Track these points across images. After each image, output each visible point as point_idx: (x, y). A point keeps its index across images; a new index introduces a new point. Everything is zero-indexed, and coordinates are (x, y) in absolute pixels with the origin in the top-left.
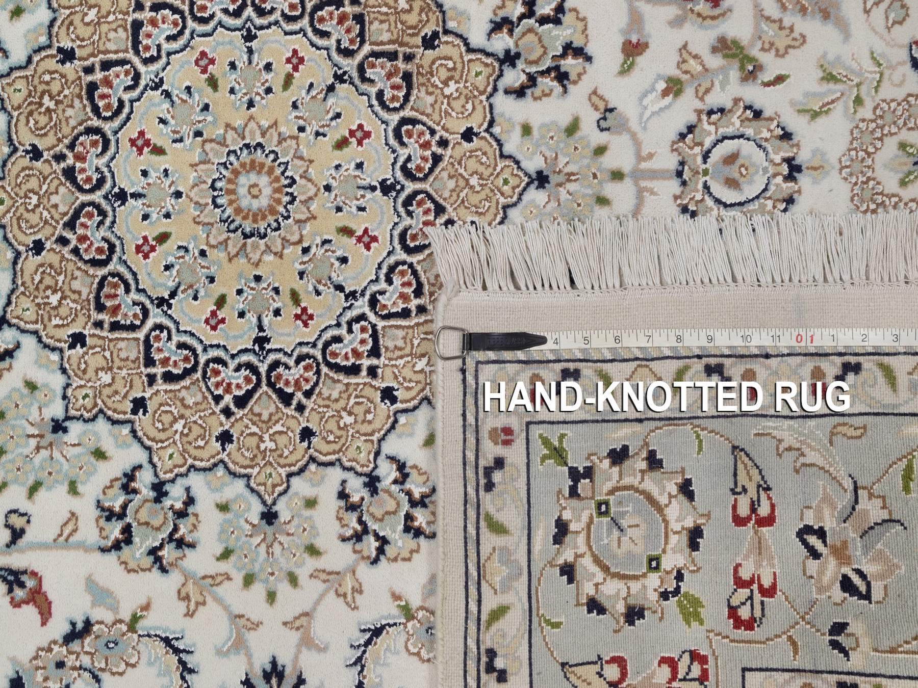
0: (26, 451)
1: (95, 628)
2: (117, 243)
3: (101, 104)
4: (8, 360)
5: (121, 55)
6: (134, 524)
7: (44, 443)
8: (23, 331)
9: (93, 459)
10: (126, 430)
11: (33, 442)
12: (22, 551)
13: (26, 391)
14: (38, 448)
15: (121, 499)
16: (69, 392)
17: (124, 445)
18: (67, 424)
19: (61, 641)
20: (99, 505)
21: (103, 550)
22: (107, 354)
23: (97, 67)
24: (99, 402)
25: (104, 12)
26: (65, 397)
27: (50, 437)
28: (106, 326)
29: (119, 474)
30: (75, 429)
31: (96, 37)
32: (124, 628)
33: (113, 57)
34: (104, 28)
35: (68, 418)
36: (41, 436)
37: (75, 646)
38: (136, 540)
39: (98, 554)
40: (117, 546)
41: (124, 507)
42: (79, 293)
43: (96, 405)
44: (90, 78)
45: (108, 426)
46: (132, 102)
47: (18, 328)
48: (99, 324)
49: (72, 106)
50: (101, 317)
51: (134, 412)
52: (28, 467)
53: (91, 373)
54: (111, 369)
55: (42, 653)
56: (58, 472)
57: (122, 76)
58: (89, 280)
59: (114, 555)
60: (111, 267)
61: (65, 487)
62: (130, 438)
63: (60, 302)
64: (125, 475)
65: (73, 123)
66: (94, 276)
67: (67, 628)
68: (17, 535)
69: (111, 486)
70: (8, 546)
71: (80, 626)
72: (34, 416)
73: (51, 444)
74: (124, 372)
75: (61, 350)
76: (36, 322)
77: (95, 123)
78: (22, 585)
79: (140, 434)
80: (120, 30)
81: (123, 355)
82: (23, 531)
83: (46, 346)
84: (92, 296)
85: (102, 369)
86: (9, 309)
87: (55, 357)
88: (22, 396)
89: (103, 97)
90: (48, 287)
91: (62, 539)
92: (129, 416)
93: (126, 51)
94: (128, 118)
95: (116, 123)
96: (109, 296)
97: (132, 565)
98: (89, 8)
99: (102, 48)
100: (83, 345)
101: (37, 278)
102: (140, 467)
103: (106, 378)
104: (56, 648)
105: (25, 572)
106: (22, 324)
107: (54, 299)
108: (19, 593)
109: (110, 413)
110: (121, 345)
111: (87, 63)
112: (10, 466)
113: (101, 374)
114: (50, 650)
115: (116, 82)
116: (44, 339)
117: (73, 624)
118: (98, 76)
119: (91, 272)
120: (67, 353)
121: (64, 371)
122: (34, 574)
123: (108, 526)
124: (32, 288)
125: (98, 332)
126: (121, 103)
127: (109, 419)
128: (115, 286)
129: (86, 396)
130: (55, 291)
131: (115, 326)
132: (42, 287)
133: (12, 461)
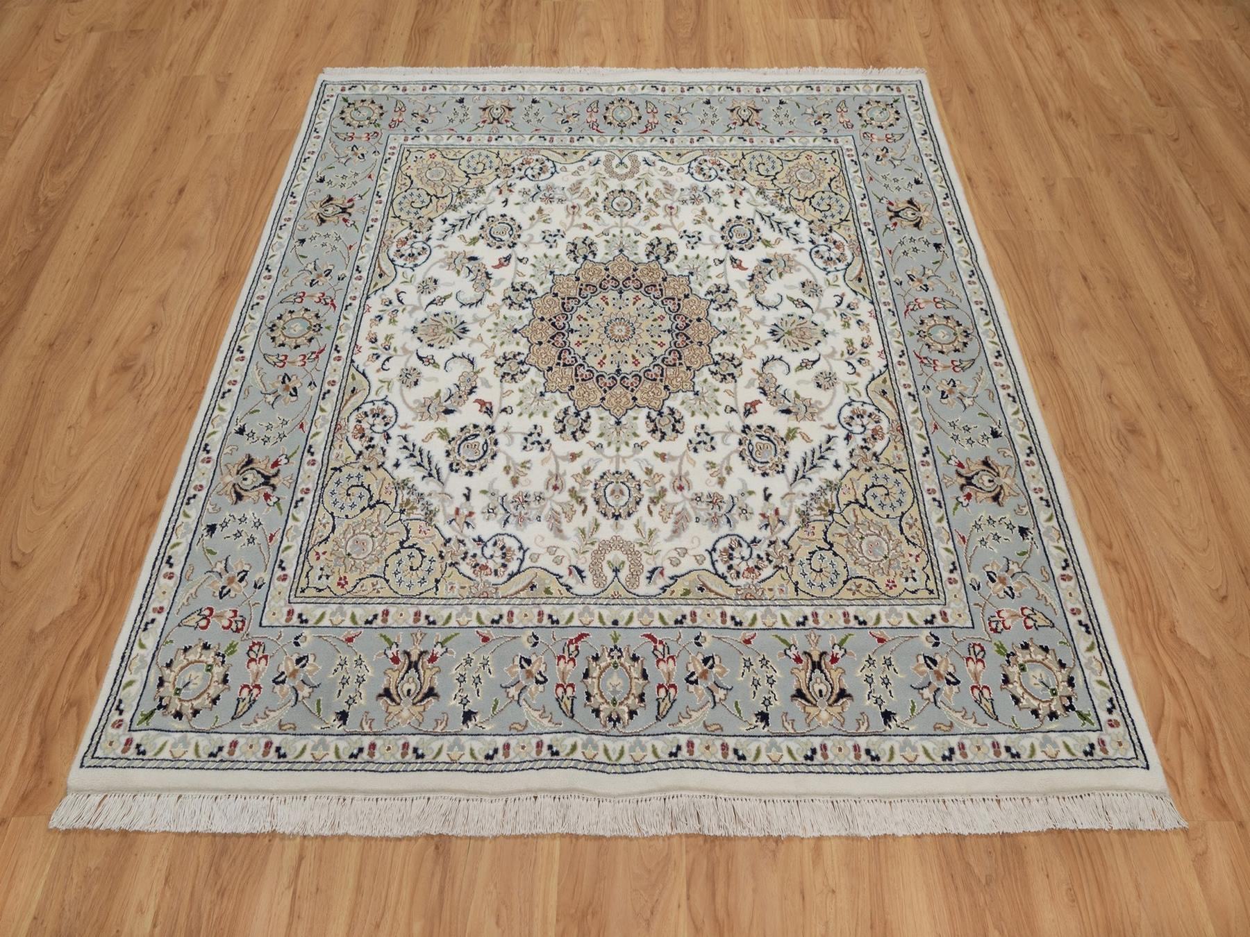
0: (705, 405)
1: (762, 386)
2: (634, 373)
3: (588, 377)
4: (674, 410)
5: (574, 370)
6: (727, 372)
7: (702, 400)
9: (707, 384)
11: (702, 403)
12: (738, 408)
13: (685, 404)
14: (704, 401)
15: (719, 375)
16: (684, 390)
17: (702, 374)
18: (695, 391)
19: (767, 397)
21: (736, 382)
22: (671, 378)
23: (576, 378)
26: (686, 392)
27: (700, 397)
28: (661, 378)
29: (711, 375)
30: (697, 389)
31: (567, 378)
32: (761, 377)
33: (574, 373)
34: (564, 375)
35: (693, 391)
37: (768, 392)
40: (734, 378)
41: (721, 375)
42: (650, 386)
43: (689, 382)
44: (580, 381)
45: (695, 378)
46: (589, 367)
47: (663, 406)
48: (661, 380)
50: (658, 380)
51: (691, 370)
52: (711, 405)
53: (678, 383)
54: (676, 377)
55: (772, 403)
56: (711, 395)
57: (580, 370)
58: (646, 383)
59: (737, 379)
60: (642, 376)
61: (716, 393)
65: (594, 387)
66: (645, 381)
67: (762, 395)
68: (733, 410)
69: (715, 378)
70: (737, 413)
71: (761, 391)
72: (693, 402)
73: (703, 397)
75: (670, 393)
76: (660, 400)
77: (594, 379)
78: (749, 409)
79: (698, 368)
80: (566, 370)
81: (671, 373)
82: (732, 407)
83: (668, 398)
84: (651, 382)
86: (656, 409)
87: (672, 394)
88: (686, 406)
89: (586, 377)
91: (734, 395)
93: (572, 368)
94: (594, 368)
95: (595, 372)
96: (652, 376)
97: (740, 374)
99: (570, 377)
100: (668, 386)
101: (645, 399)
104: (770, 399)
105: (745, 408)
106: (661, 404)
108: (752, 410)
109: (691, 377)
110: (668, 374)
111: (575, 381)
112: (710, 410)
114: (770, 401)
115: (582, 372)
116: (666, 398)
118: (579, 378)
119: (643, 382)
120: (671, 391)
121: (677, 392)
122: (746, 404)
123: (728, 380)
124: (648, 401)
125: (664, 381)
126: (589, 370)
127: (693, 378)
128: (648, 374)
129: (686, 385)
131: (662, 375)
133: (708, 410)
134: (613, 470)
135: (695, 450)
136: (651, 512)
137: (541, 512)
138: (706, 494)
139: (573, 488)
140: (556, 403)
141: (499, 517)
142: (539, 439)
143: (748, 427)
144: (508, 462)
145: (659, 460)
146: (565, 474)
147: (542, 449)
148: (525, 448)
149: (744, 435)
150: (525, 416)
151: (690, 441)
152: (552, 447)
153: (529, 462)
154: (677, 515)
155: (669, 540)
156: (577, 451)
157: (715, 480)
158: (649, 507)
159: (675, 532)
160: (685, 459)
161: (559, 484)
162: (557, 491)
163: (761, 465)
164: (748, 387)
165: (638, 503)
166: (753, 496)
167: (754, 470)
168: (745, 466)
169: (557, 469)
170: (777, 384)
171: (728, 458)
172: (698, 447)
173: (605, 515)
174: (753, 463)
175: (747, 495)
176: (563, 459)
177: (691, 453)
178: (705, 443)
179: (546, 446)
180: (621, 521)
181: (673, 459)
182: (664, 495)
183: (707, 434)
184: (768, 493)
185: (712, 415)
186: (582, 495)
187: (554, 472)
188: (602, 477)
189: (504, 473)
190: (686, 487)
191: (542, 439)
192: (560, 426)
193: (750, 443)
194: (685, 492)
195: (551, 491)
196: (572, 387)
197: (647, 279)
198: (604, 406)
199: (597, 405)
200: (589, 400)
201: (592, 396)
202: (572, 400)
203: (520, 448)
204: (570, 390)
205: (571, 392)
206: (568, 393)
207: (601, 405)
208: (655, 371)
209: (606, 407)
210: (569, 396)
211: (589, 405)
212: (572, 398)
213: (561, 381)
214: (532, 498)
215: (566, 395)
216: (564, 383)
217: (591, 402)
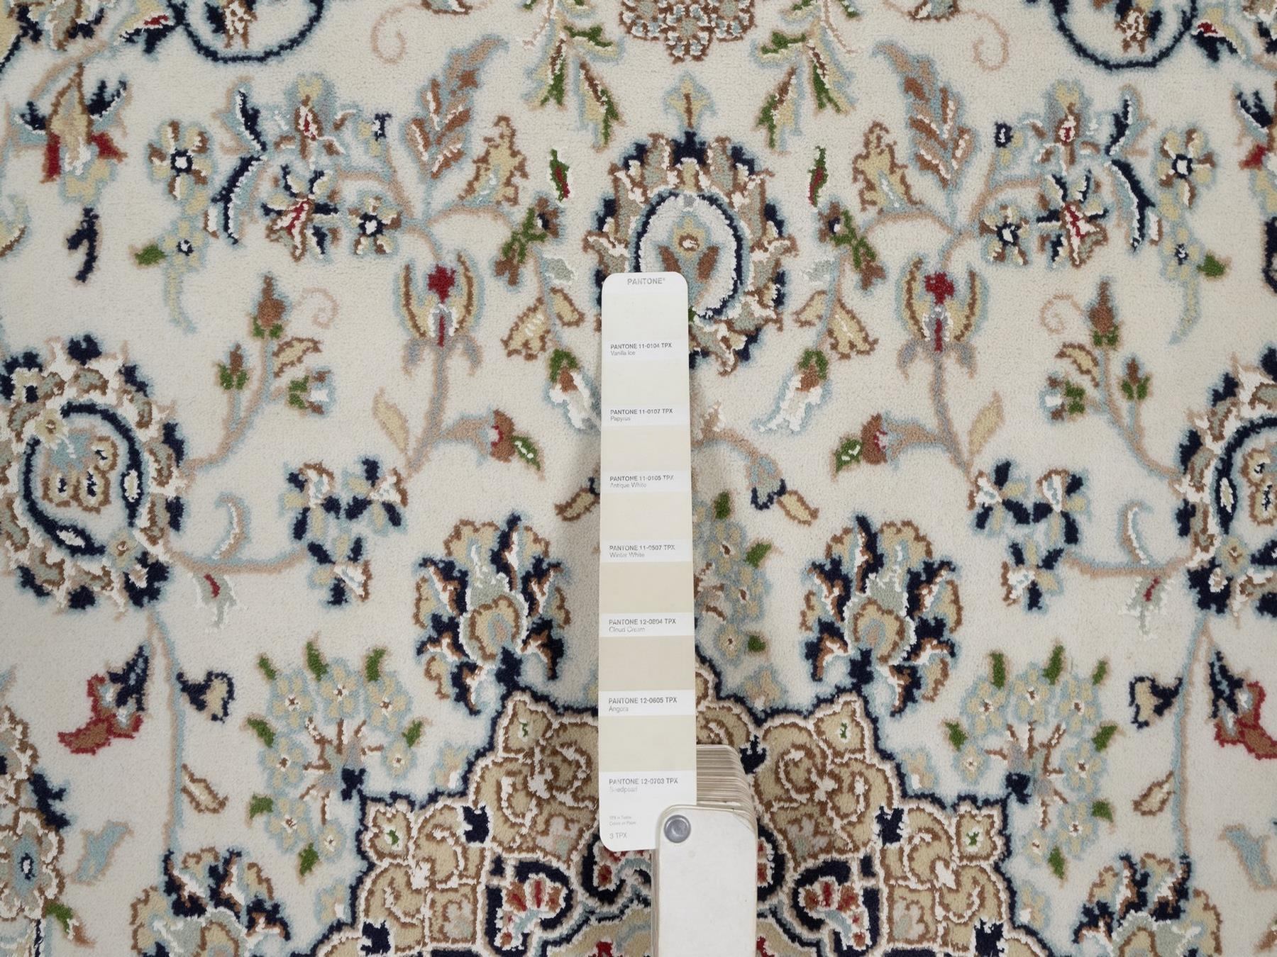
0: (318, 717)
1: (52, 837)
2: (614, 909)
3: (817, 887)
4: (452, 691)
5: (885, 929)
6: (202, 921)
7: (330, 751)
8: (494, 722)
9: (301, 846)
10: (342, 913)
11: (330, 732)
12: (172, 703)
13: (406, 724)
14: (322, 741)
15: (241, 899)
16: (402, 806)
17: (320, 908)
18: (356, 799)
19: (37, 769)
20: (235, 855)
21: (167, 859)
22: (454, 883)
23: (870, 883)
24: (386, 863)
25: (949, 898)
26: (395, 796)
27: (337, 765)
28: (495, 882)
29: (279, 896)
30: (345, 813)
31: (913, 883)
32: (51, 893)
33: (883, 915)
34: (926, 900)
35: (364, 800)
36: (339, 749)
37: (28, 797)
38: (180, 923)
39: (160, 851)
40: (173, 886)
41: (229, 903)
42: (545, 832)
43: (381, 855)
44: (855, 867)
45: (350, 880)
46: (817, 944)
47: (499, 714)
48: (498, 869)
49: (816, 832)
50: (509, 871)
51: (368, 930)
52: (295, 722)
53: (428, 848)
54: (432, 887)
55: (18, 733)
56: (285, 778)
57: (855, 929)
58: (563, 851)
59: (161, 879)
60: (581, 895)
61: (262, 791)
62: (329, 920)
63: (532, 795)
64: (276, 907)
65: (793, 831)
66: (568, 861)
67: (54, 783)
68: (195, 693)
69: (260, 880)
70: (180, 676)
71: (58, 806)
72: (371, 737)
73: (326, 766)
74: (426, 912)
75: (463, 794)
76: (507, 749)
77: (791, 876)
78: (121, 700)
79: (336, 938)
80: (920, 929)
81: (452, 911)
82: (200, 705)
83: (471, 765)
84: (539, 856)
85: (433, 871)
86: (526, 697)
87: (454, 783)
88: (399, 715)
89: (827, 891)
90: (556, 771)
91: (186, 781)
92: (362, 919)
93: (891, 938)
94: (794, 937)
95: (788, 915)
96: (538, 887)
97: (144, 912)
98: (957, 874)
99: (898, 893)
100: (470, 836)
101: (570, 754)
102: (287, 936)
103: (419, 880)
104: (25, 759)
105: (140, 707)
106: (504, 722)
107: (538, 784)
108: (109, 694)
109: (368, 883)
110: (467, 908)
111: (877, 867)
112: (298, 685)
113: (426, 867)
114: (24, 746)
115: (847, 916)
116: (482, 763)
117: (59, 795)
118: (858, 884)
119: (576, 857)
120: (459, 805)
121: (433, 798)
122: (136, 724)
123: (202, 870)
124: (556, 742)
125: (488, 866)
126: (815, 925)
127: (360, 881)
128: (553, 902)
129: (395, 839)
130: (550, 786)
131: (494, 897)
132: (557, 761)
133: (305, 692)
134: (709, 369)
135: (372, 470)
136: (559, 172)
137: (993, 168)
138: (340, 250)
139: (866, 284)
140: (957, 736)
141: (1149, 141)
142: (1019, 533)
143: (137, 596)
144: (1135, 415)
145: (522, 425)
146: (905, 356)
147: (1002, 474)
148: (1074, 484)
149: (158, 553)
150: (1080, 663)
151: (394, 517)
152: (965, 488)
153: (1057, 415)
154: (458, 156)
155: (490, 44)
156: (863, 472)
157: (297, 324)
158: (564, 192)
159: (469, 80)
160: (417, 426)
161: (925, 306)
162: (931, 268)
163: (96, 397)
164: (118, 832)
165: (611, 207)
166: (141, 243)
167: (129, 373)
168: (161, 392)
169: (937, 389)
171: (236, 429)
172: (362, 489)
173: (737, 155)
174: (129, 413)
175: (168, 246)
176: (915, 435)
177: (390, 459)
178: (331, 505)
179: (989, 495)
180: (673, 130)
181: (464, 430)
182: (508, 249)
183: (320, 553)
184: (80, 255)
185: (290, 658)
186: (829, 252)
187: (950, 362)
188: (753, 337)
189: (1148, 366)
190: (420, 282)
191: (1005, 528)
192: (934, 601)
193: (132, 509)
194: (424, 267)
195: (957, 273)
196: (890, 830)
197: (808, 826)
198: (745, 717)
199: (778, 721)
200: (810, 754)
201: (799, 775)
202: (886, 756)
203: (1095, 489)
204: (898, 814)
205: (890, 799)
206: (904, 795)
207: (758, 722)
208: (523, 923)
209: (737, 709)
210: (901, 776)
211: (810, 725)
212: (888, 767)
213: (940, 866)
214: (1031, 235)
215: (915, 784)
216: (924, 857)
217: (802, 738)
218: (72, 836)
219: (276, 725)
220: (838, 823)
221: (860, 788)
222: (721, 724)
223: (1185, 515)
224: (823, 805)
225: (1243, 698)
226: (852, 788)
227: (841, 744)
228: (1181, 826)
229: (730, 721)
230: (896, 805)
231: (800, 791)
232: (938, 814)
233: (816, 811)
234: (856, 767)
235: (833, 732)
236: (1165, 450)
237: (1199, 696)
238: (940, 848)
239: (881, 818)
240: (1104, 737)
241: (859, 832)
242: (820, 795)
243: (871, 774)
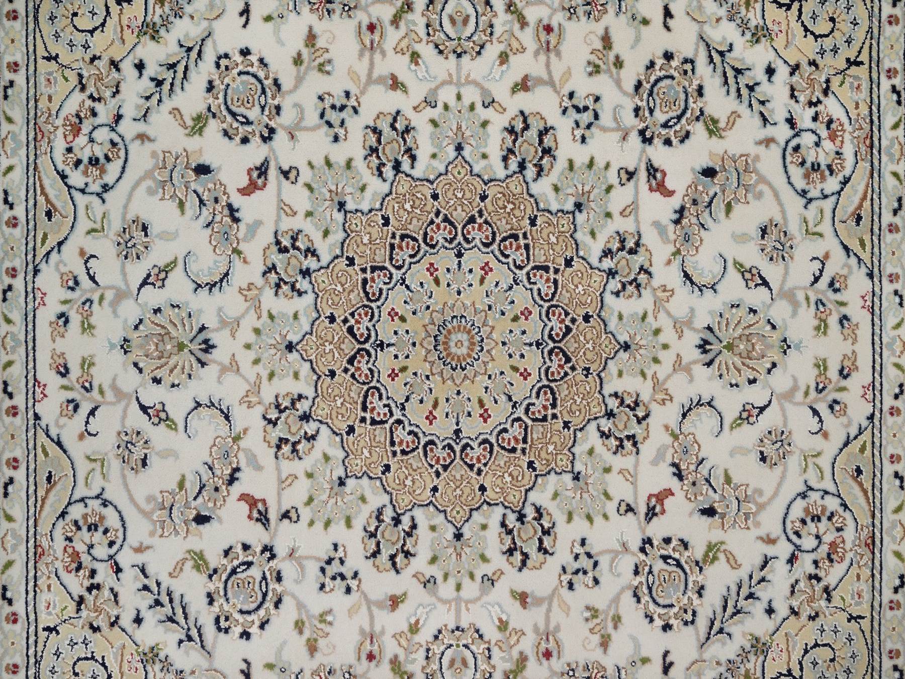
0: (329, 183)
1: (235, 225)
2: (435, 251)
3: (507, 243)
4: (377, 173)
5: (532, 258)
6: (289, 255)
7: (333, 194)
8: (392, 184)
9: (324, 228)
10: (338, 252)
11: (333, 188)
12: (277, 178)
13: (361, 185)
14: (330, 191)
15: (302, 247)
16: (359, 214)
17: (330, 250)
18: (343, 212)
19: (229, 201)
20: (300, 231)
21: (276, 233)
22: (378, 241)
23: (526, 241)
24: (353, 234)
25: (555, 247)
26: (357, 211)
27: (336, 200)
28: (393, 241)
29: (316, 246)
30: (339, 217)
31: (541, 241)
32: (235, 245)
33: (531, 253)
34: (546, 247)
35: (346, 212)
36: (337, 194)
37: (226, 212)
38: (281, 256)
39: (274, 230)
40: (278, 243)
41: (298, 249)
42: (410, 223)
43: (352, 232)
44: (521, 236)
45: (341, 240)
46: (508, 264)
47: (394, 181)
48: (394, 236)
49: (507, 223)
50: (398, 237)
51: (348, 258)
52: (321, 184)
53: (369, 229)
54: (370, 243)
55: (222, 189)
56: (318, 204)
57: (521, 258)
58: (417, 231)
59: (273, 240)
60: (423, 245)
61: (310, 209)
62: (334, 255)
63: (405, 210)
64: (315, 250)
65: (499, 223)
66: (418, 234)
67: (235, 206)
68: (286, 174)
69: (309, 240)
70: (280, 168)
71: (237, 215)
72: (348, 190)
73: (332, 200)
74: (368, 252)
75: (381, 210)
76: (396, 194)
77: (498, 239)
78: (259, 176)
79: (336, 261)
80: (544, 258)
81: (377, 252)
82: (287, 178)
83: (384, 199)
84: (408, 232)
85: (370, 237)
86: (403, 175)
87: (378, 206)
88: (358, 182)
89: (511, 244)
90: (414, 202)
91: (283, 205)
92: (345, 254)
93: (534, 261)
94: (499, 261)
95: (497, 253)
96: (408, 243)
97: (268, 252)
98: (557, 238)
99: (536, 245)
100: (384, 225)
101: (419, 195)
102: (319, 261)
103: (366, 240)
104: (225, 198)
105: (266, 179)
106: (395, 184)
107: (408, 206)
108: (255, 174)
109: (347, 241)
110: (383, 250)
111: (529, 236)
112: (322, 171)
113: (368, 236)
114: (225, 193)
115: (518, 253)
116: (387, 199)
117: (237, 211)
118: (522, 242)
119: (421, 232)
120: (379, 214)
121: (370, 211)
122: (265, 185)
123: (288, 237)
124: (414, 191)
125: (390, 235)
126: (507, 256)
127: (345, 241)
128: (413, 248)
129: (357, 226)
130: (412, 207)
131: (392, 247)
132: (414, 198)
133: (324, 174)
134: (466, 59)
135: (347, 94)
138: (336, 17)
139: (522, 28)
140: (556, 189)
142: (578, 116)
143: (265, 139)
144: (618, 74)
145: (401, 79)
146: (536, 54)
147: (571, 95)
148: (597, 99)
149: (272, 124)
150: (600, 163)
151: (356, 111)
152: (559, 100)
153: (590, 74)
156: (521, 95)
157: (321, 43)
160: (364, 79)
161: (543, 35)
162: (545, 22)
163: (249, 69)
164: (258, 223)
166: (265, 14)
167: (261, 61)
168: (273, 67)
169: (548, 65)
170: (209, 230)
171: (299, 80)
172: (344, 101)
174: (261, 74)
175: (275, 15)
176: (540, 81)
177: (354, 91)
178: (333, 107)
179: (567, 103)
181: (380, 80)
182: (395, 16)
183: (329, 124)
184: (244, 19)
185: (319, 162)
186: (509, 17)
187: (552, 55)
188: (482, 47)
189: (623, 57)
190: (364, 28)
191: (573, 114)
192: (548, 141)
194: (365, 22)
195: (555, 24)
196: (533, 222)
197: (504, 221)
198: (481, 182)
199: (492, 183)
200: (504, 195)
201: (500, 203)
202: (531, 196)
203: (604, 100)
204: (536, 216)
205: (533, 211)
206: (538, 210)
207: (486, 184)
208: (403, 256)
209: (478, 179)
210: (537, 203)
211: (504, 185)
212: (532, 200)
213: (551, 235)
214: (581, 11)
215: (542, 206)
216: (545, 232)
217: (501, 190)
218: (242, 225)
219: (314, 186)
220: (514, 220)
221: (522, 207)
222: (473, 185)
223: (637, 110)
224: (509, 213)
225: (659, 175)
226: (519, 207)
227: (515, 192)
228: (637, 221)
229: (475, 183)
230: (535, 213)
231: (501, 209)
232: (550, 216)
233: (507, 215)
234: (521, 200)
235: (512, 187)
236: (629, 87)
237: (643, 175)
238: (551, 229)
239: (530, 218)
240: (609, 189)
241: (522, 223)
242: (508, 210)
243: (526, 203)
